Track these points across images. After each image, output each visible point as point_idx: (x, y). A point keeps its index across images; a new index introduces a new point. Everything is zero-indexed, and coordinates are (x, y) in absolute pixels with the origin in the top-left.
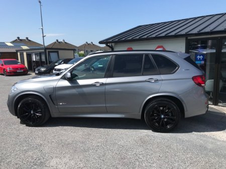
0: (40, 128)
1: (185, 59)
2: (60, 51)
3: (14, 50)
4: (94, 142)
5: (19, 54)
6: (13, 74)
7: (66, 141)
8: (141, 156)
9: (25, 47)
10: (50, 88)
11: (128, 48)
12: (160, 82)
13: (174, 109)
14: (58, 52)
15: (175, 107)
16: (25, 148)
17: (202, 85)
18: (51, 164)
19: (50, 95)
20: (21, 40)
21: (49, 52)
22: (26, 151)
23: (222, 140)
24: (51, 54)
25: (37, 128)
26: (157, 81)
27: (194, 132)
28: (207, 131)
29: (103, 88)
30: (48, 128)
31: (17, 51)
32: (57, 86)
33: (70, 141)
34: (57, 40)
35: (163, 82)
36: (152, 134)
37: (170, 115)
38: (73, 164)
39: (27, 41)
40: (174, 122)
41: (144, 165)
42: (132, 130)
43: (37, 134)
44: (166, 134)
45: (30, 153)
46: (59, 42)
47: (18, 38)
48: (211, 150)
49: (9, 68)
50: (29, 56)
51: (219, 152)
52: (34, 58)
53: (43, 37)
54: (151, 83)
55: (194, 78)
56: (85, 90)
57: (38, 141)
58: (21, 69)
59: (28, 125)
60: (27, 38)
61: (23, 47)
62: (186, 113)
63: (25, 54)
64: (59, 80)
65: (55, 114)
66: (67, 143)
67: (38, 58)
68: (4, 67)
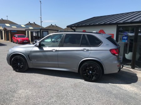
0: (22, 73)
1: (106, 38)
2: (49, 31)
3: (24, 30)
4: (47, 83)
5: (26, 32)
6: (21, 43)
7: (33, 81)
8: (69, 93)
9: (31, 28)
10: (28, 51)
11: (83, 31)
12: (90, 51)
13: (97, 68)
14: (48, 32)
15: (98, 67)
16: (9, 83)
17: (116, 55)
18: (19, 92)
19: (28, 55)
20: (31, 24)
21: (43, 31)
22: (9, 84)
23: (126, 89)
24: (44, 32)
25: (20, 73)
26: (88, 50)
27: (110, 83)
28: (119, 84)
29: (57, 53)
30: (26, 74)
31: (26, 30)
32: (32, 50)
33: (35, 81)
34: (52, 25)
35: (92, 51)
36: (83, 82)
37: (96, 72)
38: (30, 93)
39: (34, 25)
40: (97, 76)
41: (69, 98)
42: (73, 79)
43: (19, 76)
44: (92, 83)
45: (11, 86)
46: (53, 26)
47: (29, 22)
48: (114, 94)
49: (20, 40)
50: (32, 33)
51: (118, 96)
52: (34, 34)
53: (41, 22)
54: (84, 52)
55: (111, 50)
56: (47, 53)
57: (18, 80)
58: (27, 40)
59: (16, 71)
60: (34, 23)
61: (30, 28)
62: (105, 71)
63: (30, 32)
64: (33, 47)
65: (31, 66)
66: (33, 82)
67: (36, 34)
68: (17, 39)
